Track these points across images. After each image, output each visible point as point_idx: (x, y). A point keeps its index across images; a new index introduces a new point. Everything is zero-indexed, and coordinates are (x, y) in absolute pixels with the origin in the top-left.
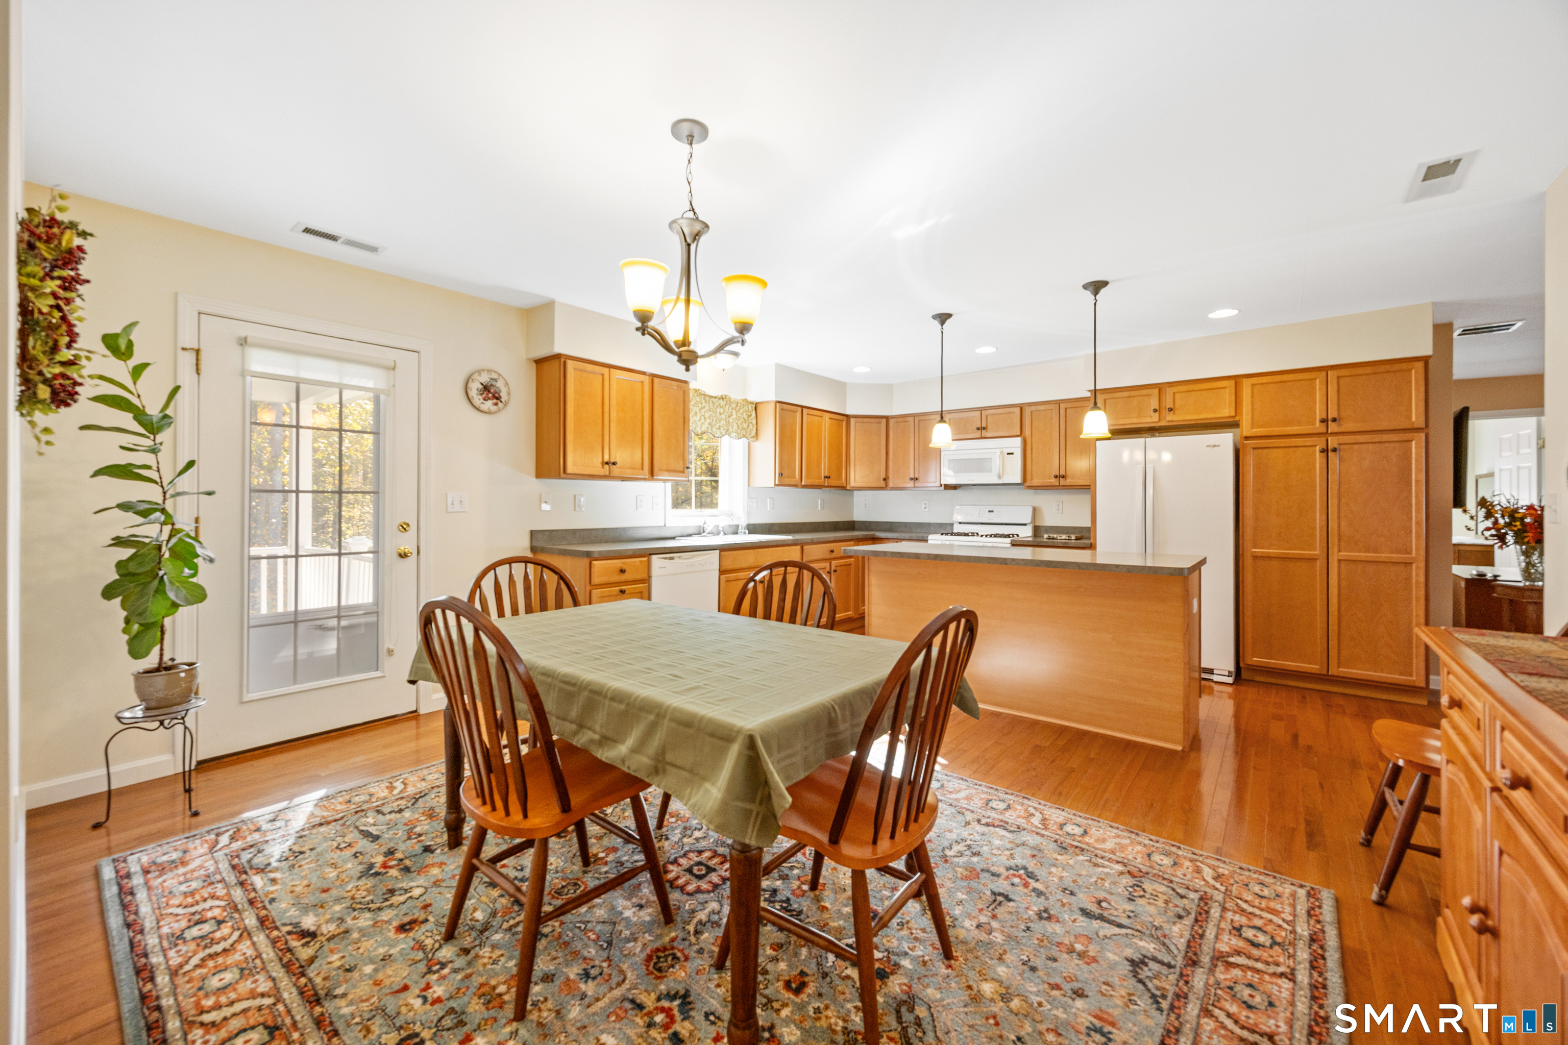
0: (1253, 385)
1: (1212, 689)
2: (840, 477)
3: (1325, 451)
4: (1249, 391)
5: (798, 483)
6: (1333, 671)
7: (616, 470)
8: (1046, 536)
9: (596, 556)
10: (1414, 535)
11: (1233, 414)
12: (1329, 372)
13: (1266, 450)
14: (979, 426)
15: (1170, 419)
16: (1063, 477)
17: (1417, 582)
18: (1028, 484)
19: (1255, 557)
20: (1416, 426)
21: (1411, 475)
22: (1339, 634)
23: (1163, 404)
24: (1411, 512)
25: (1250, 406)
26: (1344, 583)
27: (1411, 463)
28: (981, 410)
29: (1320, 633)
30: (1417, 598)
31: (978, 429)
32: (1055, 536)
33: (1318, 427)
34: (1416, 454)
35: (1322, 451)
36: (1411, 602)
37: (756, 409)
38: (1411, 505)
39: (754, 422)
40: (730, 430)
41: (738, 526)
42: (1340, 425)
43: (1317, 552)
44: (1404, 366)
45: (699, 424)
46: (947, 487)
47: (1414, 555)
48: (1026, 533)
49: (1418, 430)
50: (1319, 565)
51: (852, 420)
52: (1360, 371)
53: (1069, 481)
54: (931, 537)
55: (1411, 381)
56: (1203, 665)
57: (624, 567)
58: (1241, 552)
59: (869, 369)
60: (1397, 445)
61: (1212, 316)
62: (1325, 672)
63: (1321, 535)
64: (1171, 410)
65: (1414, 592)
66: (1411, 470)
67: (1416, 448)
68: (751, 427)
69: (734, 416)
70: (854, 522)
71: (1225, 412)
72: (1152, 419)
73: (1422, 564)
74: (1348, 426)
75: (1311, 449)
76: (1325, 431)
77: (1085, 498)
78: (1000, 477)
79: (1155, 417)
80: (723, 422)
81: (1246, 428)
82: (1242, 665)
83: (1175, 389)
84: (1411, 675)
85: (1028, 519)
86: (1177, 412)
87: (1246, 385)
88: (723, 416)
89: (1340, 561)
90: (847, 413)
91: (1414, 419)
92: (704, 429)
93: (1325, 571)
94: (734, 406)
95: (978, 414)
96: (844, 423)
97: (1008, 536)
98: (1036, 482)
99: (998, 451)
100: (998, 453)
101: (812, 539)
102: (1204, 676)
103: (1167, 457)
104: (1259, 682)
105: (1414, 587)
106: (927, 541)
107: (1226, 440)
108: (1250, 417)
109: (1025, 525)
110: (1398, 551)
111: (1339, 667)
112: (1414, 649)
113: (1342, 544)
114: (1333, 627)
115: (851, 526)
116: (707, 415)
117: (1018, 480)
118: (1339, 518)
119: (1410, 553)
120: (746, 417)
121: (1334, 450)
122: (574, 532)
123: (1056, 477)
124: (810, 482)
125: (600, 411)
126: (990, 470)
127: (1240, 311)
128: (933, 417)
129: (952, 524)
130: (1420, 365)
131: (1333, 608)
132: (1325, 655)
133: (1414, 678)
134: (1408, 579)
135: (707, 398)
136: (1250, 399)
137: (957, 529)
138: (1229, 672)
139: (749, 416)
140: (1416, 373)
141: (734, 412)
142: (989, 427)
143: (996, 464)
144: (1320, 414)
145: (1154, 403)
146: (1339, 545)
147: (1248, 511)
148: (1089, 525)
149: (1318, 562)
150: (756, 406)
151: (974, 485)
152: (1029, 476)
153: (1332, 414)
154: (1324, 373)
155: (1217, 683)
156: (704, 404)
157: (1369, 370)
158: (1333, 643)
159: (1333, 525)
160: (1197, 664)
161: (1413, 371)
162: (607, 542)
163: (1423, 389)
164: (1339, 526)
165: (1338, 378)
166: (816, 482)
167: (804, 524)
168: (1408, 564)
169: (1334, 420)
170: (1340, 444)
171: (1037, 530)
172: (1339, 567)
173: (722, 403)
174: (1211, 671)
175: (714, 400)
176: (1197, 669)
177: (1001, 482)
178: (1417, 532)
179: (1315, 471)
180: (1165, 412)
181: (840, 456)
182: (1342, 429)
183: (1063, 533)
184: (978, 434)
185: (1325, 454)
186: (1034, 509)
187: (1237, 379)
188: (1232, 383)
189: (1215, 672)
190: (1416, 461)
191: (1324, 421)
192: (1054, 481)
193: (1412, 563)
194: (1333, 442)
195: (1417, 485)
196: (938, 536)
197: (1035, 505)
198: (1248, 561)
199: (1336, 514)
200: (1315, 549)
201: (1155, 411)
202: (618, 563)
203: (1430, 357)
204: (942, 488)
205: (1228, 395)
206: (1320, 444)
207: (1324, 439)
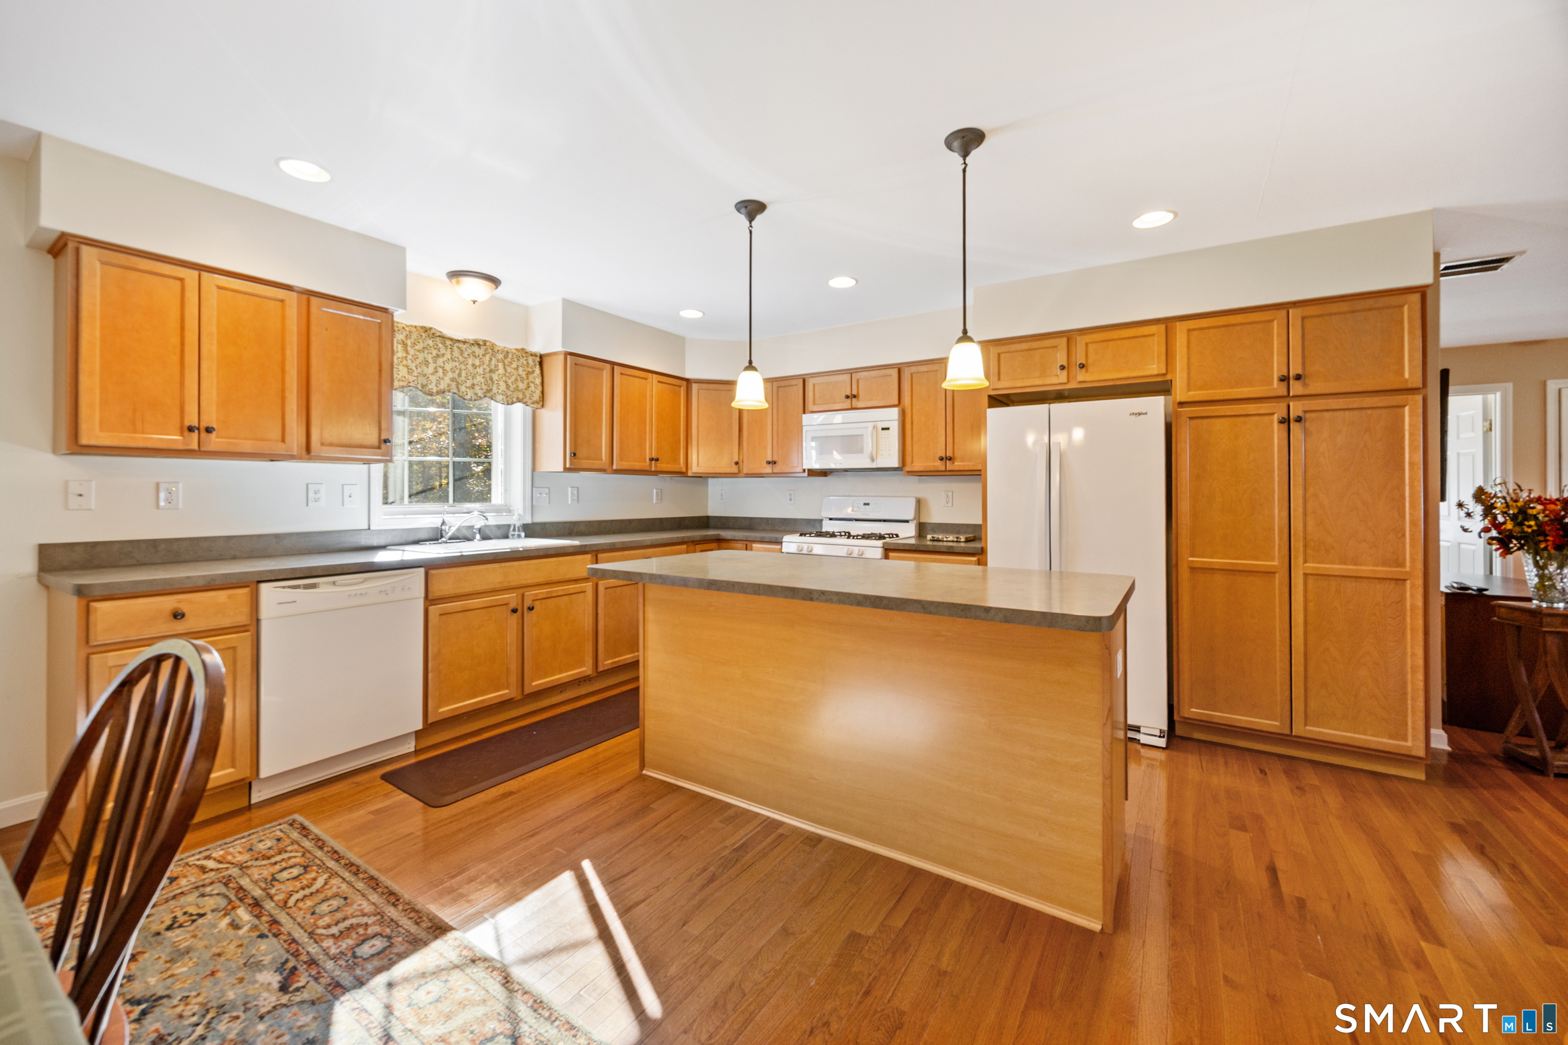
0: (1189, 331)
1: (1138, 752)
2: (676, 460)
3: (1285, 421)
4: (1185, 340)
5: (606, 467)
6: (1299, 729)
7: (214, 441)
8: (929, 537)
9: (97, 593)
10: (1408, 540)
11: (1164, 371)
12: (1291, 311)
13: (1206, 421)
14: (849, 393)
15: (1082, 378)
16: (950, 459)
17: (1413, 607)
18: (907, 468)
19: (1193, 569)
20: (1410, 386)
21: (1403, 454)
22: (1306, 678)
23: (1073, 359)
24: (1404, 506)
25: (1185, 360)
26: (1311, 606)
27: (1403, 437)
28: (851, 372)
29: (1280, 675)
30: (1412, 629)
31: (847, 397)
32: (940, 537)
33: (1277, 388)
34: (1410, 425)
35: (1282, 422)
36: (1404, 634)
37: (541, 364)
38: (1403, 497)
39: (538, 381)
40: (495, 390)
41: (509, 526)
42: (1305, 385)
43: (1275, 563)
44: (1394, 300)
45: (433, 379)
46: (812, 473)
47: (1408, 569)
48: (907, 533)
49: (1413, 391)
50: (1279, 580)
51: (695, 387)
52: (1333, 308)
53: (958, 465)
54: (786, 538)
55: (1402, 322)
56: (1130, 722)
57: (184, 608)
58: (1174, 562)
59: (701, 314)
60: (1383, 411)
61: (1139, 223)
62: (1287, 732)
63: (1281, 539)
64: (1082, 366)
65: (1408, 620)
66: (1403, 448)
67: (1410, 416)
68: (532, 388)
69: (501, 371)
70: (708, 517)
71: (1153, 369)
72: (1057, 380)
73: (1420, 582)
74: (1316, 387)
75: (1267, 418)
76: (1285, 393)
77: (977, 486)
78: (873, 460)
79: (1063, 377)
80: (479, 379)
81: (1180, 392)
82: (1176, 717)
83: (1088, 338)
84: (1405, 739)
85: (910, 515)
86: (1090, 369)
87: (1181, 330)
88: (480, 370)
89: (1306, 575)
90: (687, 376)
91: (1407, 375)
92: (443, 386)
93: (1287, 590)
94: (500, 356)
95: (847, 377)
96: (683, 391)
97: (881, 537)
98: (918, 466)
99: (870, 425)
100: (870, 429)
101: (614, 544)
102: (1131, 734)
103: (1078, 434)
104: (1199, 741)
105: (1408, 613)
106: (781, 543)
107: (1156, 406)
108: (1185, 375)
109: (907, 521)
110: (1385, 563)
111: (1306, 725)
112: (1409, 702)
113: (1309, 551)
114: (1298, 669)
115: (704, 522)
116: (448, 367)
117: (894, 462)
118: (1305, 514)
119: (1403, 565)
120: (524, 374)
121: (1299, 420)
122: (154, 544)
123: (941, 459)
124: (626, 465)
125: (176, 340)
126: (861, 451)
127: (1176, 214)
128: (793, 382)
129: (821, 521)
130: (1416, 298)
131: (1298, 642)
132: (1288, 707)
133: (1409, 744)
134: (1401, 601)
135: (448, 343)
136: (1185, 350)
137: (827, 527)
138: (1161, 731)
139: (528, 373)
140: (1409, 309)
141: (501, 365)
142: (862, 395)
143: (868, 445)
144: (1279, 370)
145: (1061, 358)
146: (1305, 553)
147: (1183, 505)
148: (979, 521)
149: (1277, 575)
150: (542, 360)
151: (846, 470)
152: (908, 459)
153: (1295, 369)
154: (1284, 312)
155: (1144, 745)
156: (443, 351)
157: (1344, 307)
158: (1298, 691)
159: (1297, 524)
160: (1122, 719)
161: (1406, 307)
162: (234, 558)
163: (1419, 332)
164: (1305, 526)
165: (1303, 318)
166: (637, 465)
167: (630, 521)
168: (1400, 581)
169: (1298, 377)
170: (1305, 412)
171: (922, 529)
172: (1305, 583)
173: (479, 351)
174: (1137, 729)
175: (463, 347)
176: (1122, 726)
177: (874, 466)
178: (1412, 536)
179: (1273, 451)
180: (1075, 370)
181: (676, 433)
182: (1308, 391)
183: (951, 533)
184: (847, 404)
185: (1286, 425)
186: (919, 502)
187: (1168, 323)
188: (1162, 327)
189: (1142, 730)
190: (1411, 434)
191: (1284, 379)
192: (940, 465)
193: (1405, 580)
194: (1296, 409)
195: (1411, 470)
196: (796, 538)
197: (920, 496)
198: (1184, 573)
199: (1301, 510)
200: (1273, 559)
201: (1062, 368)
202: (169, 603)
203: (1427, 286)
204: (806, 474)
205: (1157, 345)
206: (1280, 410)
207: (1284, 405)
